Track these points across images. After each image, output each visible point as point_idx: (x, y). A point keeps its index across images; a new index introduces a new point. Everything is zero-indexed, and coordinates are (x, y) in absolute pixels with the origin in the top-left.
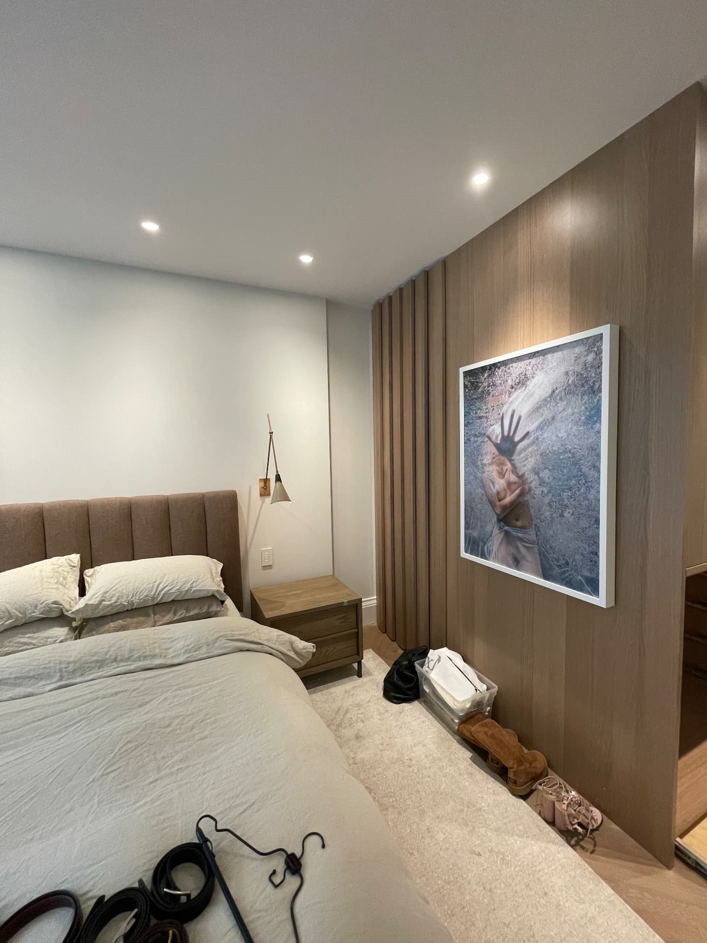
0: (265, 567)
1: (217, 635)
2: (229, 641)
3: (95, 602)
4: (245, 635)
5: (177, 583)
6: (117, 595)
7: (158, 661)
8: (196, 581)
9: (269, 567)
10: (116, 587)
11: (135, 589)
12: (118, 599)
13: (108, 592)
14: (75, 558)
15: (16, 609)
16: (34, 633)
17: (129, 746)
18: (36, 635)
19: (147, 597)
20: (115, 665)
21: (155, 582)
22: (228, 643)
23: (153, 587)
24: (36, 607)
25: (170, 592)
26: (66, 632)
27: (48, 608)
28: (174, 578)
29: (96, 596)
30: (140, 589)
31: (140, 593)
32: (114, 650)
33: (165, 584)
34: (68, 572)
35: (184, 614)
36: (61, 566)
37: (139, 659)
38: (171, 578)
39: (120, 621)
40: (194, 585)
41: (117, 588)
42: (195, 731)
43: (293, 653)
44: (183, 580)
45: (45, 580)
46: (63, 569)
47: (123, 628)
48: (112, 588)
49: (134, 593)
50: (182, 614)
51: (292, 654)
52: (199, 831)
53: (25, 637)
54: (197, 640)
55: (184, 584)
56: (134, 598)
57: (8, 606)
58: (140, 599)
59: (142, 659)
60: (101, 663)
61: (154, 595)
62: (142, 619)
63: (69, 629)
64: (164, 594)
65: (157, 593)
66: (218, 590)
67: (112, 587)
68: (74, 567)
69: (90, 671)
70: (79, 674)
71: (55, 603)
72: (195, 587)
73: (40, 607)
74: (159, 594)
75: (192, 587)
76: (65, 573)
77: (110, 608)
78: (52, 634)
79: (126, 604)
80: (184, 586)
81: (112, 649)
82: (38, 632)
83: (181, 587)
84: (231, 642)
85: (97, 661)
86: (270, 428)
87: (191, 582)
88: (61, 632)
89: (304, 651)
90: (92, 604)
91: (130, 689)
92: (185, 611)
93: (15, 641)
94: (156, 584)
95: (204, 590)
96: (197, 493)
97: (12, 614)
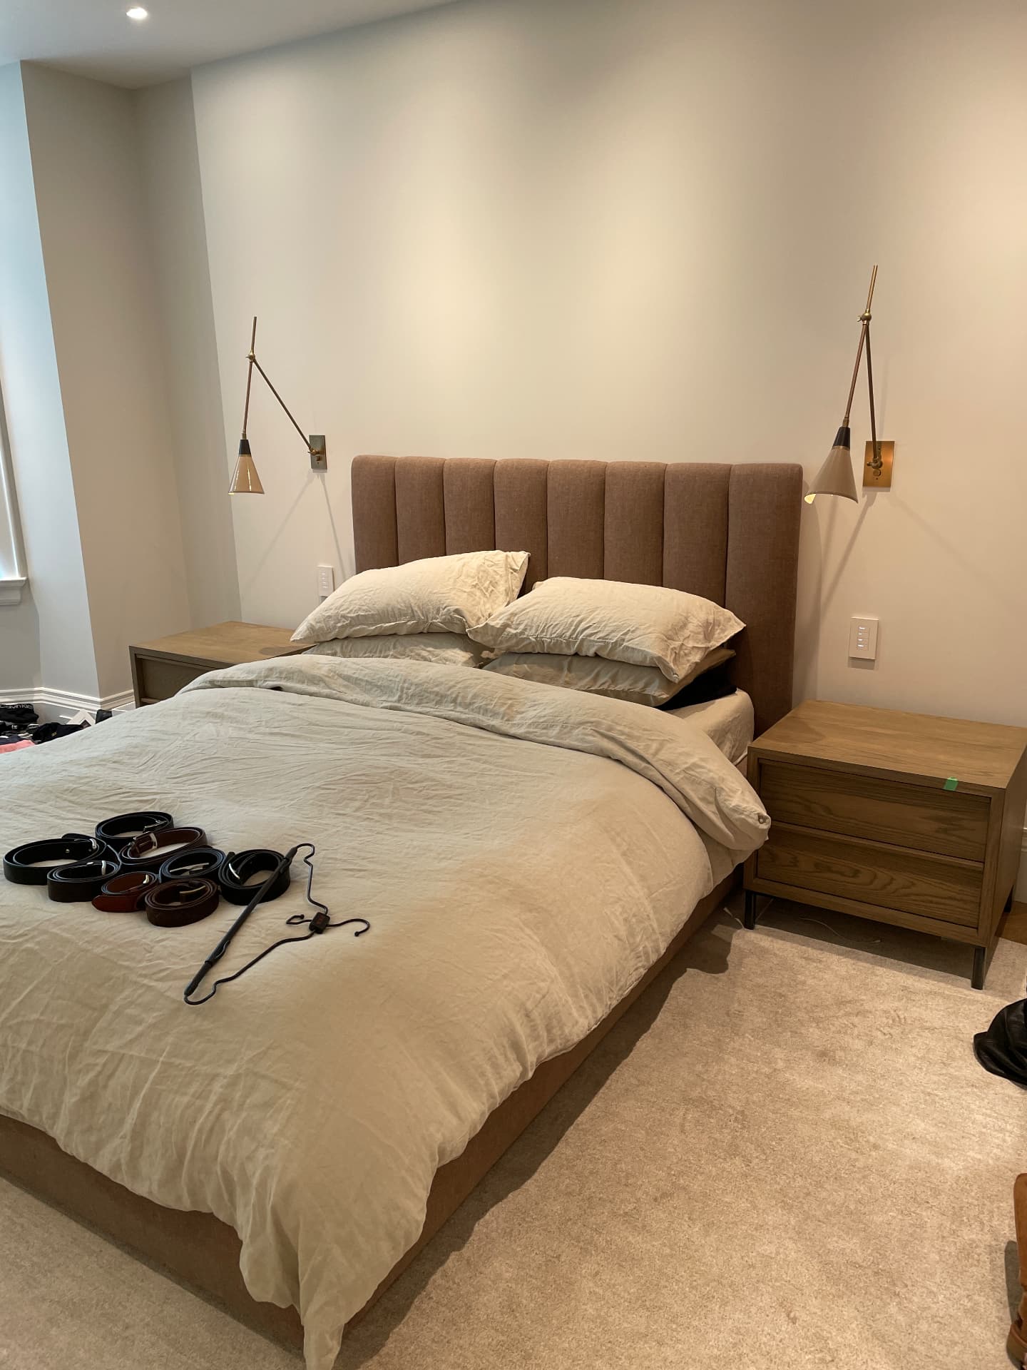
0: (857, 662)
1: (585, 718)
2: (596, 734)
3: (498, 624)
4: (629, 736)
5: (605, 626)
6: (525, 622)
7: (496, 722)
8: (633, 632)
9: (867, 663)
10: (527, 610)
11: (549, 621)
12: (525, 629)
13: (516, 614)
14: (521, 557)
15: (419, 607)
16: (436, 647)
17: (363, 778)
18: (437, 651)
19: (561, 637)
20: (451, 706)
21: (578, 616)
22: (594, 736)
23: (571, 624)
24: (438, 610)
25: (592, 638)
26: (464, 659)
27: (449, 617)
28: (604, 617)
29: (501, 617)
30: (555, 621)
31: (553, 628)
32: (460, 688)
33: (589, 622)
34: (501, 576)
35: (607, 684)
36: (495, 564)
37: (481, 710)
38: (600, 616)
39: (526, 666)
40: (627, 637)
41: (528, 612)
42: (430, 802)
43: (714, 808)
44: (615, 624)
45: (462, 578)
46: (496, 569)
47: (526, 676)
48: (524, 610)
49: (545, 626)
50: (604, 684)
51: (710, 811)
52: (294, 851)
53: (425, 650)
54: (556, 714)
55: (613, 631)
56: (544, 634)
57: (412, 601)
58: (551, 639)
59: (482, 711)
60: (440, 699)
61: (570, 637)
62: (550, 671)
63: (471, 657)
64: (583, 640)
65: (574, 636)
66: (659, 657)
67: (524, 608)
68: (515, 571)
69: (427, 703)
70: (416, 702)
71: (457, 611)
72: (628, 641)
73: (442, 612)
74: (576, 638)
75: (623, 640)
76: (498, 577)
77: (514, 641)
78: (452, 656)
79: (534, 640)
80: (613, 634)
81: (459, 686)
82: (440, 648)
83: (607, 635)
84: (599, 736)
85: (437, 694)
86: (869, 306)
87: (625, 631)
88: (460, 655)
89: (737, 816)
90: (493, 626)
91: (432, 735)
92: (610, 681)
93: (417, 651)
94: (579, 619)
95: (639, 650)
96: (718, 465)
97: (415, 613)
